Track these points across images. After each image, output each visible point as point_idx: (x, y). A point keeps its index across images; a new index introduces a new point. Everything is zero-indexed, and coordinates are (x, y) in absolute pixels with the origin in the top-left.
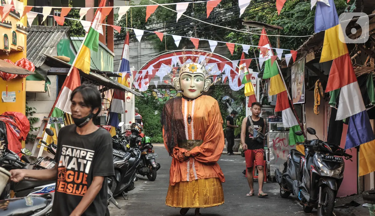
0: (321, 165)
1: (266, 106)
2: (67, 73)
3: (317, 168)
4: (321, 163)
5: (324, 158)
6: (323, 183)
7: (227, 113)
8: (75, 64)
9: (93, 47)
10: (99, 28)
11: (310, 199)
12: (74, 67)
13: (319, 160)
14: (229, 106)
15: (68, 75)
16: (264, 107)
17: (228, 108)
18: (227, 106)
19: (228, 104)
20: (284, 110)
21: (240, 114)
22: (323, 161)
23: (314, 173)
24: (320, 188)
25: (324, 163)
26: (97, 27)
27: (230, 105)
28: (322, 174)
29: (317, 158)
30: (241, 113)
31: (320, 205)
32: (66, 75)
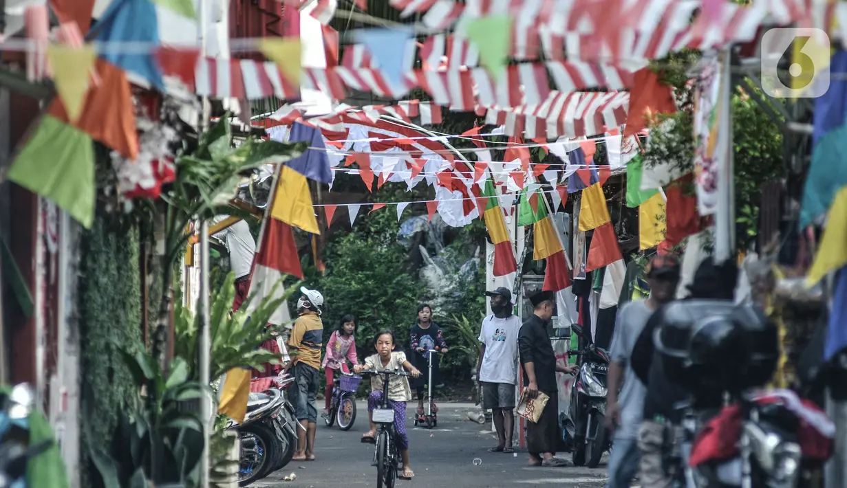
0: (590, 381)
1: (532, 276)
3: (586, 386)
4: (591, 377)
5: (596, 369)
6: (594, 407)
7: (420, 284)
11: (575, 435)
13: (588, 373)
14: (430, 260)
16: (530, 279)
17: (424, 265)
18: (422, 259)
19: (423, 250)
20: (560, 291)
21: (471, 291)
22: (594, 374)
23: (580, 393)
24: (590, 416)
25: (595, 378)
27: (433, 252)
28: (591, 394)
29: (585, 371)
30: (472, 287)
31: (588, 440)
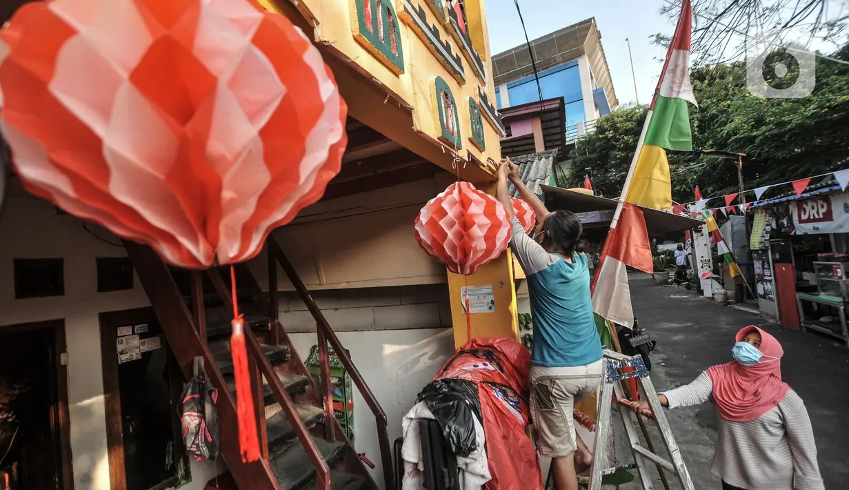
2: (610, 222)
8: (628, 197)
9: (672, 140)
10: (683, 88)
12: (626, 204)
15: (614, 225)
26: (676, 89)
32: (608, 228)
